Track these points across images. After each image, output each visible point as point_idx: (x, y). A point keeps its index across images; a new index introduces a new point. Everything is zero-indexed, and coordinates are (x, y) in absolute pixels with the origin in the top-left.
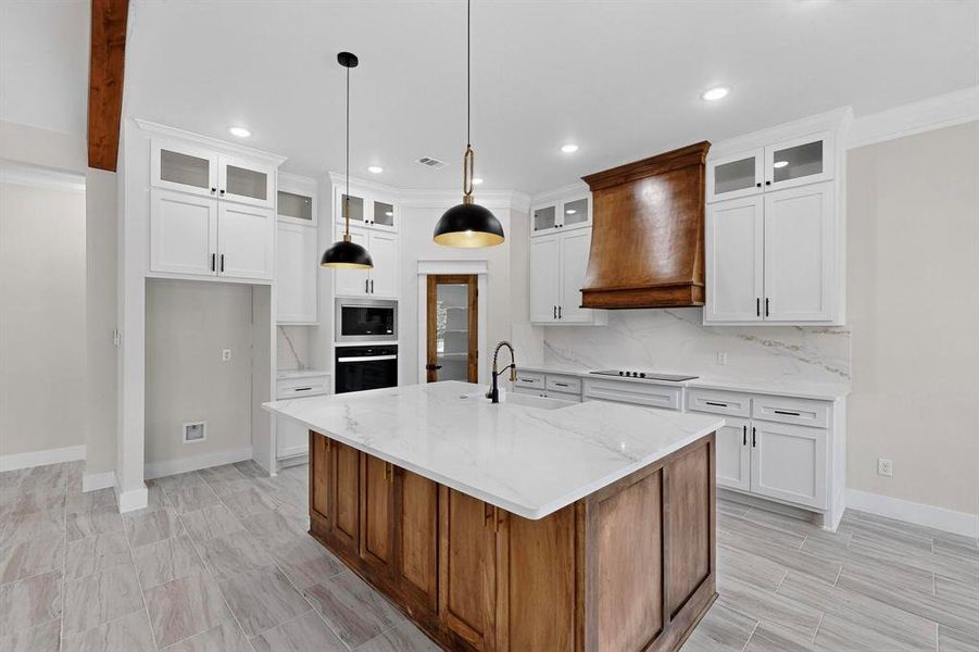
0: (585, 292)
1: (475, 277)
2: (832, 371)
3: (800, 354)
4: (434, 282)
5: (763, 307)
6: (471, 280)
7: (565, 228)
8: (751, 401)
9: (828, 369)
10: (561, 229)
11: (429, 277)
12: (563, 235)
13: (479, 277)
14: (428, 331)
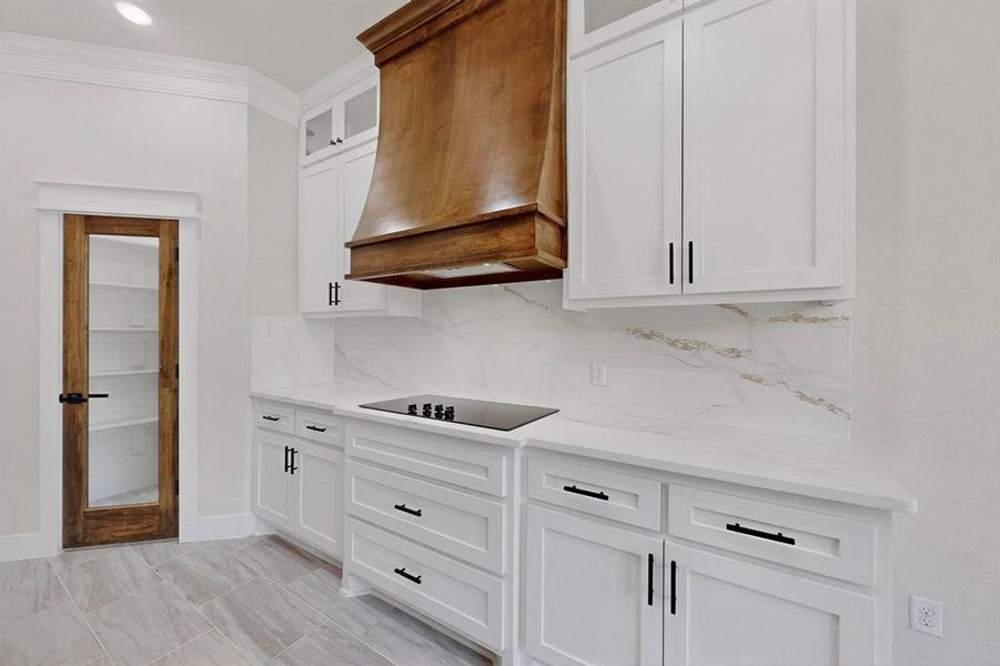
0: (355, 247)
1: (173, 225)
2: (811, 400)
3: (742, 364)
4: (79, 229)
5: (682, 262)
6: (164, 228)
7: (347, 143)
8: (665, 488)
9: (803, 397)
10: (339, 147)
11: (69, 219)
12: (345, 157)
13: (181, 225)
14: (66, 332)
